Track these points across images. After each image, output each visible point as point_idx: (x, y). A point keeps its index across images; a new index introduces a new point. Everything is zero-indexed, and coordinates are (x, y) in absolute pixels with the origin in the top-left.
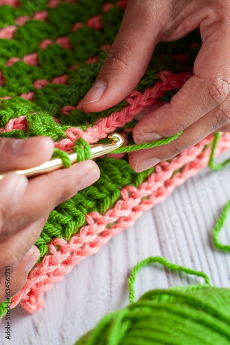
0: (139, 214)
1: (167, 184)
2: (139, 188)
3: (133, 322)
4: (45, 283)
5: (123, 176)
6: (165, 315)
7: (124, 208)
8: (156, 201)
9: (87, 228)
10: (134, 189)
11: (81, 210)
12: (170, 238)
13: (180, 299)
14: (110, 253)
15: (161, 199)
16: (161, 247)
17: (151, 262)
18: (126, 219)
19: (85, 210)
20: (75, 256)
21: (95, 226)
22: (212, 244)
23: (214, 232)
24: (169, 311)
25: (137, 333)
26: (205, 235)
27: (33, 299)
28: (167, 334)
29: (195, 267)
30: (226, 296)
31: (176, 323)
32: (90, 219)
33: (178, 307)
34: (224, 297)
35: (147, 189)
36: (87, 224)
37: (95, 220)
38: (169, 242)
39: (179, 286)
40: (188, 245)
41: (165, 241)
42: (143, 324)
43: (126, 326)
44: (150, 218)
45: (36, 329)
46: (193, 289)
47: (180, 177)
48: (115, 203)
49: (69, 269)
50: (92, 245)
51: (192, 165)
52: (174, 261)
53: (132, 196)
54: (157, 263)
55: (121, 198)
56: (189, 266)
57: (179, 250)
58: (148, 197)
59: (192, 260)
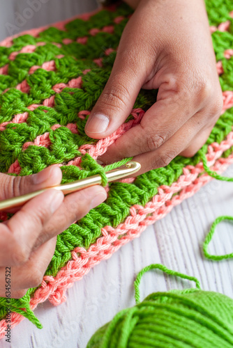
0: (144, 228)
1: (167, 204)
2: (145, 207)
3: (141, 317)
4: (68, 282)
5: (132, 197)
6: (166, 313)
7: (132, 222)
8: (158, 217)
9: (102, 239)
10: (141, 207)
11: (98, 225)
12: (168, 249)
13: (177, 300)
14: (120, 260)
15: (162, 216)
16: (161, 256)
17: (153, 268)
18: (134, 232)
19: (101, 225)
20: (92, 261)
21: (109, 237)
22: (202, 254)
23: (204, 244)
24: (168, 309)
25: (144, 326)
26: (196, 247)
27: (58, 295)
28: (167, 327)
29: (188, 272)
30: (212, 298)
31: (174, 319)
32: (105, 232)
33: (175, 307)
34: (210, 299)
35: (151, 207)
36: (102, 235)
37: (109, 232)
38: (167, 252)
39: (176, 289)
40: (183, 254)
41: (164, 251)
42: (149, 319)
43: (135, 320)
44: (152, 231)
45: (61, 321)
46: (186, 292)
47: (178, 198)
48: (126, 218)
49: (87, 271)
50: (106, 252)
51: (188, 189)
52: (171, 267)
53: (139, 213)
54: (158, 269)
55: (130, 214)
56: (183, 272)
57: (175, 258)
58: (152, 214)
59: (186, 267)
